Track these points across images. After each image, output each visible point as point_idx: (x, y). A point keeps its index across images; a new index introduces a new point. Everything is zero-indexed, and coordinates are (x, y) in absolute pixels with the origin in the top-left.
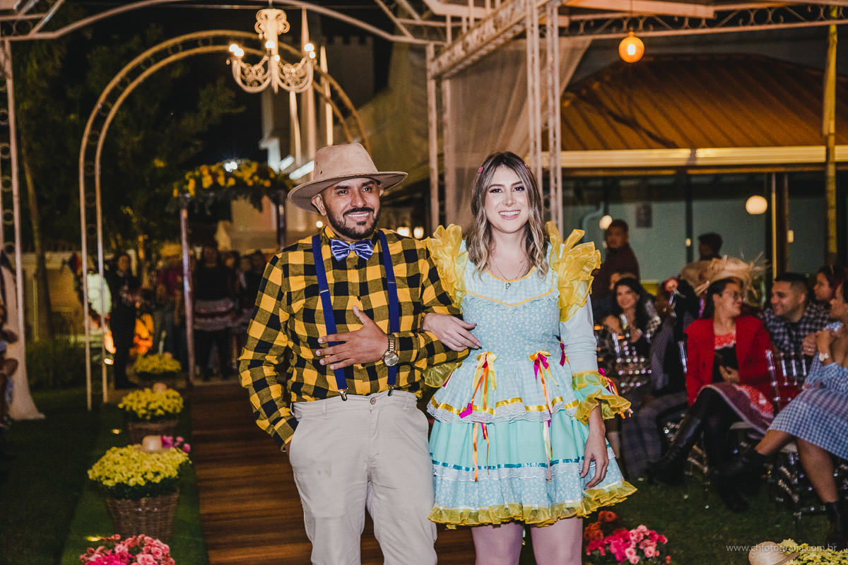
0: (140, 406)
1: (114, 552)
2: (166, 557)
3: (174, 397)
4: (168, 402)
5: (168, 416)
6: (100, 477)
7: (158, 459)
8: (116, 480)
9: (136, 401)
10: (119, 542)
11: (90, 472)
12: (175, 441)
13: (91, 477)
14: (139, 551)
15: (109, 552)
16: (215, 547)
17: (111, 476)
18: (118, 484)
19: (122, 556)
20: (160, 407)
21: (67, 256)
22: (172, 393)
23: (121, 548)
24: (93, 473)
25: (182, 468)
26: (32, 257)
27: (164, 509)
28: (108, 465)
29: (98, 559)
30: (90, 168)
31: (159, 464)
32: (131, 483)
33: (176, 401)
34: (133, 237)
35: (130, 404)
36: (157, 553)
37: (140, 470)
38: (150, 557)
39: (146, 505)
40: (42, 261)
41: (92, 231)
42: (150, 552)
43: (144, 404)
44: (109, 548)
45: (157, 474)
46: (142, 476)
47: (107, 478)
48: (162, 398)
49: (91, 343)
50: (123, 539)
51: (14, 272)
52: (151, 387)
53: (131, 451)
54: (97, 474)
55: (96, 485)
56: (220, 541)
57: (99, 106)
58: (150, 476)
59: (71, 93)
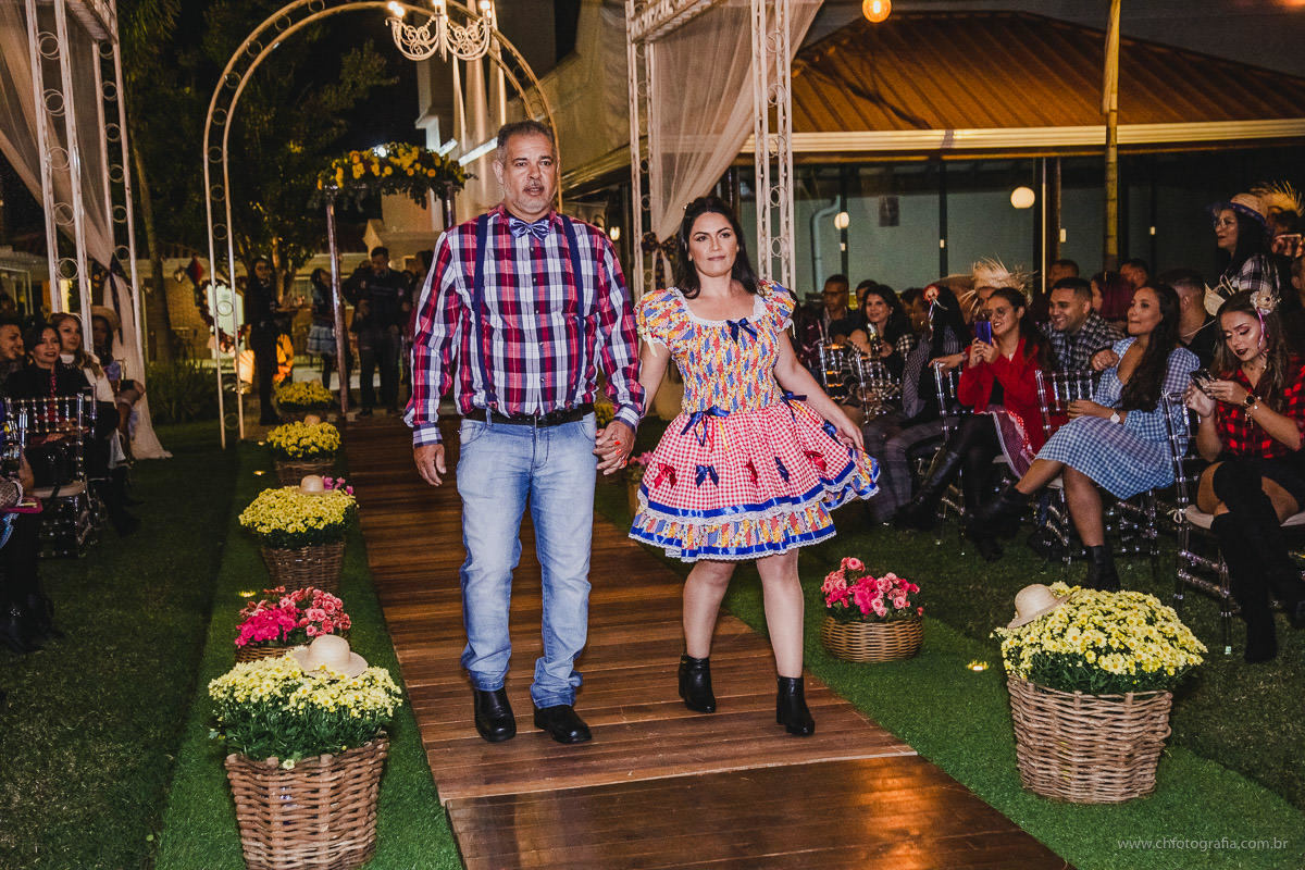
0: (290, 442)
1: (279, 606)
2: (339, 613)
3: (329, 432)
4: (323, 437)
5: (323, 454)
6: (254, 523)
7: (321, 503)
8: (272, 527)
9: (286, 436)
10: (283, 595)
11: (241, 517)
12: (335, 483)
13: (242, 523)
14: (308, 605)
15: (274, 606)
16: (392, 603)
17: (266, 522)
18: (274, 530)
19: (288, 611)
20: (314, 444)
21: (186, 262)
22: (327, 426)
23: (286, 602)
24: (245, 518)
25: (349, 511)
26: (147, 263)
27: (329, 560)
28: (263, 508)
29: (260, 613)
30: (215, 154)
31: (322, 508)
32: (290, 530)
33: (333, 437)
34: (266, 239)
35: (278, 439)
36: (330, 607)
37: (300, 515)
38: (322, 612)
39: (308, 555)
40: (158, 268)
41: (220, 232)
42: (320, 607)
43: (294, 440)
44: (273, 602)
45: (320, 519)
46: (303, 522)
47: (263, 525)
48: (315, 432)
49: (223, 368)
50: (289, 591)
51: (129, 282)
52: (302, 420)
53: (288, 492)
54: (249, 520)
55: (249, 532)
56: (396, 596)
57: (225, 77)
58: (311, 522)
59: (185, 60)
